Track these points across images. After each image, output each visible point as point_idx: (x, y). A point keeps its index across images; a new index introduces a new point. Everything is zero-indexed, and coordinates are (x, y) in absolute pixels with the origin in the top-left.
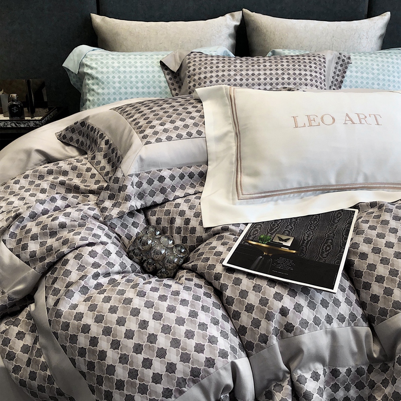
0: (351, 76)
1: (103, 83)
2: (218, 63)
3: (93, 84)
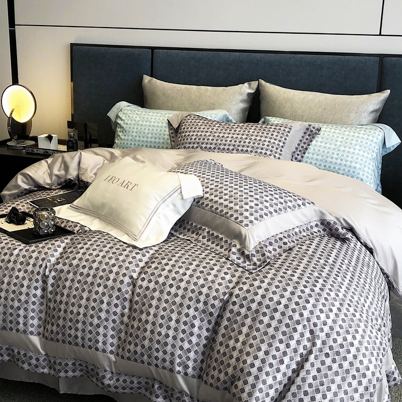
3: (120, 132)
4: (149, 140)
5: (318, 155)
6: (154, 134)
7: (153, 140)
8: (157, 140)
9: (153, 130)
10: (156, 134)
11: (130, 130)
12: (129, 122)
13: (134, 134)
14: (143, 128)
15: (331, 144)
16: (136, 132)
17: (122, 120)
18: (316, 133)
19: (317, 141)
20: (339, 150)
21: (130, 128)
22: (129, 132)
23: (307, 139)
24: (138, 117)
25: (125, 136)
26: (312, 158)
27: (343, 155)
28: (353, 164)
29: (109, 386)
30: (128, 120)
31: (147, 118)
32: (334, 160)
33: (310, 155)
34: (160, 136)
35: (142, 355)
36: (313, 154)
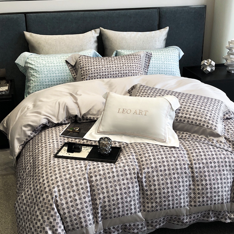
0: (152, 63)
1: (39, 72)
2: (94, 62)
3: (34, 72)
4: (57, 75)
5: (155, 68)
6: (60, 71)
7: (60, 74)
8: (63, 74)
9: (58, 68)
10: (61, 71)
11: (41, 70)
12: (39, 65)
13: (46, 73)
14: (51, 68)
15: (159, 61)
16: (47, 71)
17: (32, 65)
18: (151, 56)
19: (152, 61)
20: (164, 64)
21: (41, 69)
22: (41, 72)
23: (147, 60)
24: (44, 61)
25: (39, 75)
26: (153, 70)
27: (167, 66)
28: (173, 70)
29: (187, 222)
30: (38, 64)
31: (51, 61)
32: (163, 69)
33: (151, 69)
34: (64, 72)
35: (207, 201)
36: (152, 68)
